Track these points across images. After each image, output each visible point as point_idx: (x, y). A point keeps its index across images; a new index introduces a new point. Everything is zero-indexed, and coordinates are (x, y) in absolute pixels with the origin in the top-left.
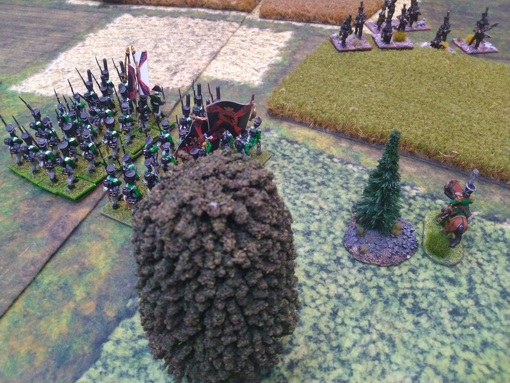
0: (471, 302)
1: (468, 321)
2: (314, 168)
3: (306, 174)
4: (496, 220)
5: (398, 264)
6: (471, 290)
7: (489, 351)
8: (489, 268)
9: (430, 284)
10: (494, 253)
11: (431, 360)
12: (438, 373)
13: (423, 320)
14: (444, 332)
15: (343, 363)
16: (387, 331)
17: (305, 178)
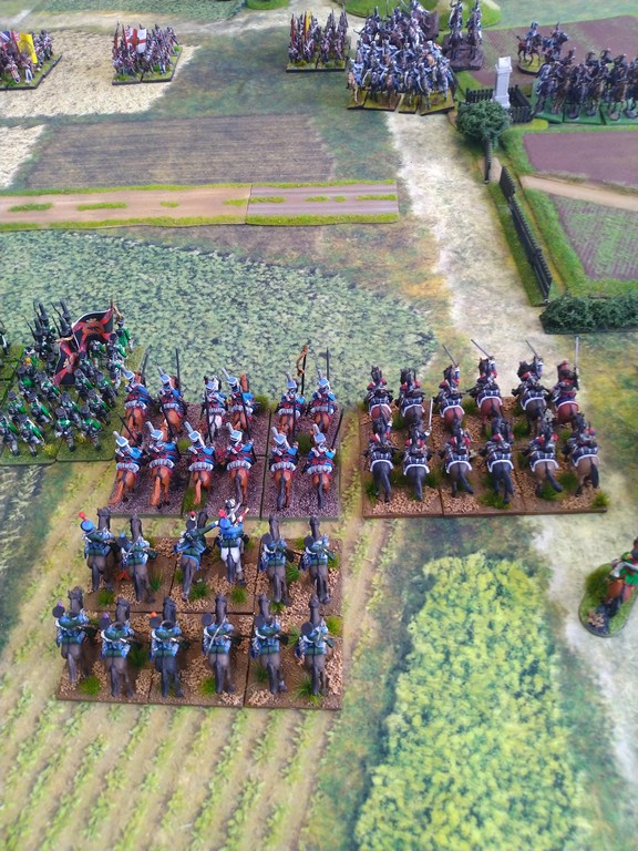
0: (155, 299)
2: (56, 243)
3: (49, 250)
4: (190, 250)
8: (173, 279)
17: (48, 252)
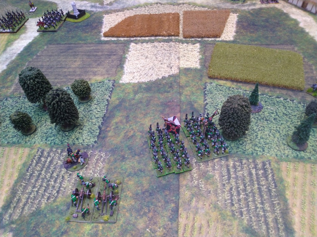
1: (278, 120)
5: (260, 112)
6: (277, 114)
7: (283, 125)
9: (268, 115)
10: (280, 105)
11: (272, 128)
12: (274, 130)
13: (269, 122)
14: (273, 123)
15: (256, 132)
16: (262, 125)
